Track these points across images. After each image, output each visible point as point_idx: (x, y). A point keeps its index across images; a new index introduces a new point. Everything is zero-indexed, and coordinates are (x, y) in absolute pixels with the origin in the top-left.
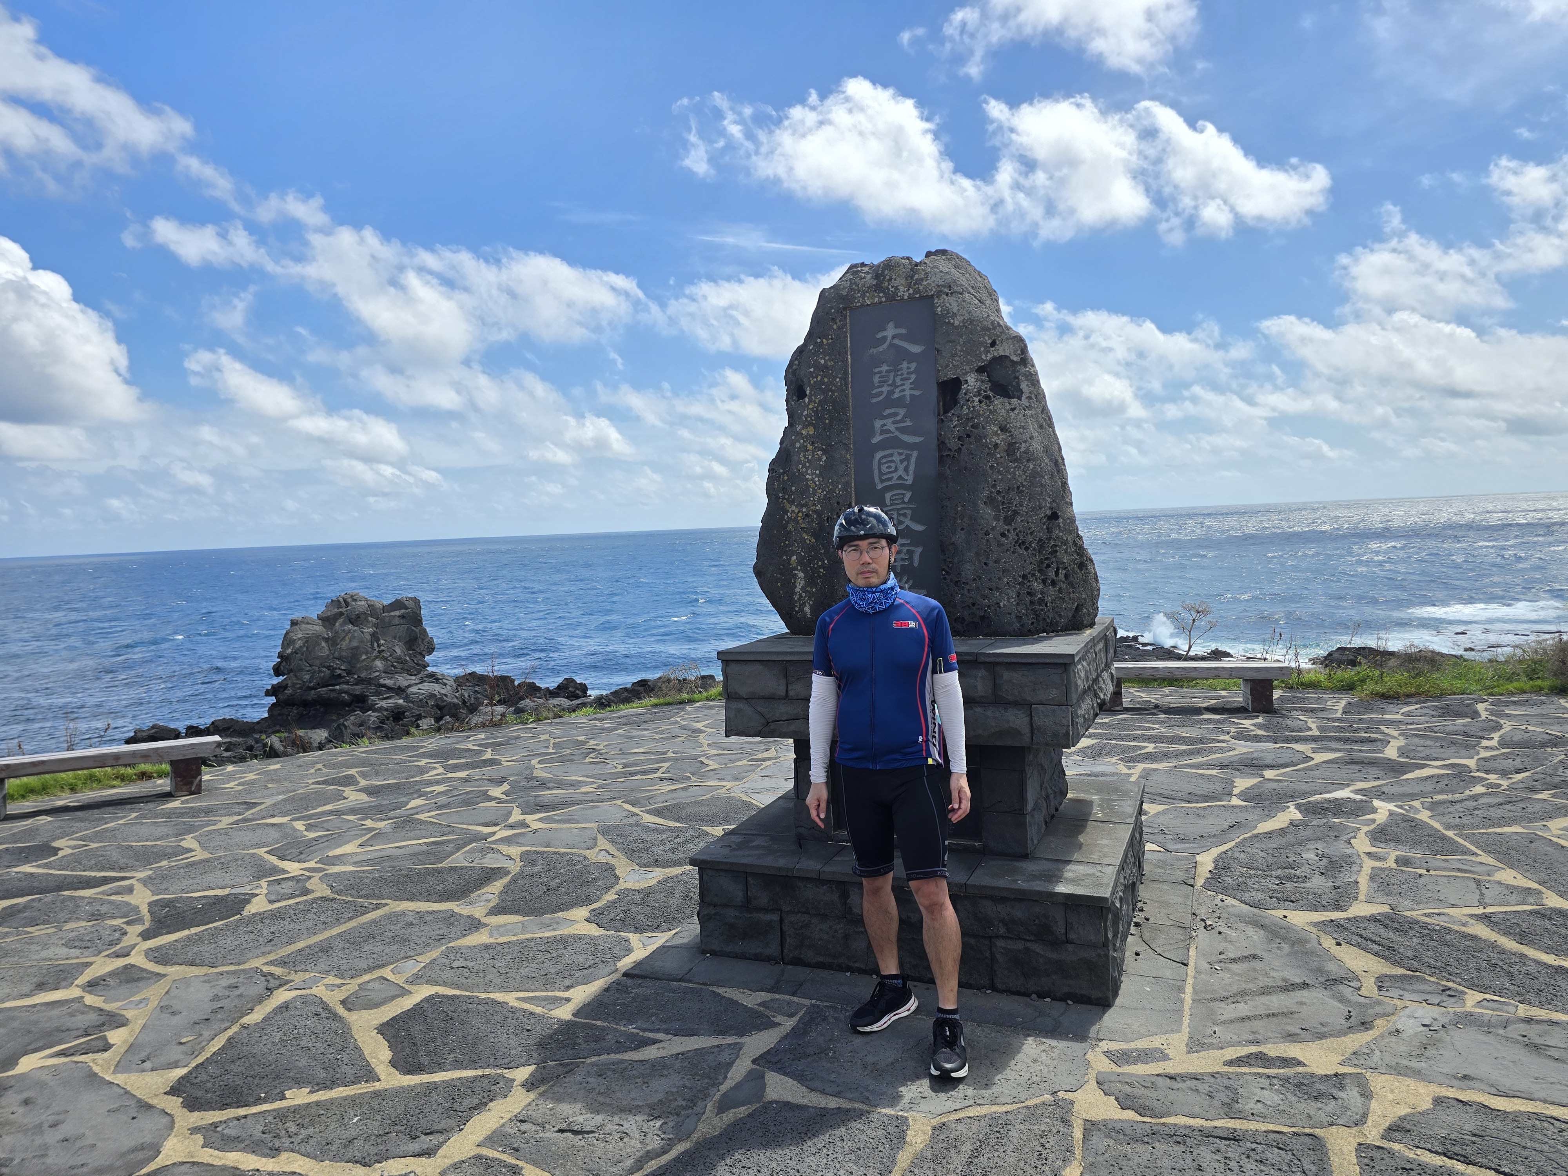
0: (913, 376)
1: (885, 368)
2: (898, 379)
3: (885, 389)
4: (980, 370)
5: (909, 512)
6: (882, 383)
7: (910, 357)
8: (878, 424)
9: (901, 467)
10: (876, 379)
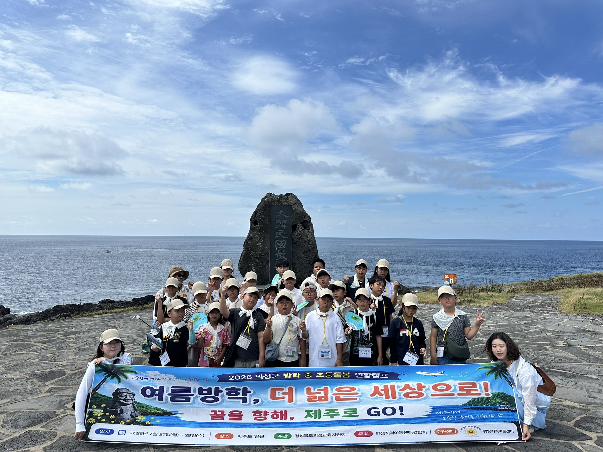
0: (286, 223)
1: (279, 220)
2: (282, 223)
3: (279, 225)
4: (301, 223)
5: (284, 255)
6: (278, 224)
7: (286, 219)
8: (277, 233)
9: (282, 244)
10: (277, 223)
